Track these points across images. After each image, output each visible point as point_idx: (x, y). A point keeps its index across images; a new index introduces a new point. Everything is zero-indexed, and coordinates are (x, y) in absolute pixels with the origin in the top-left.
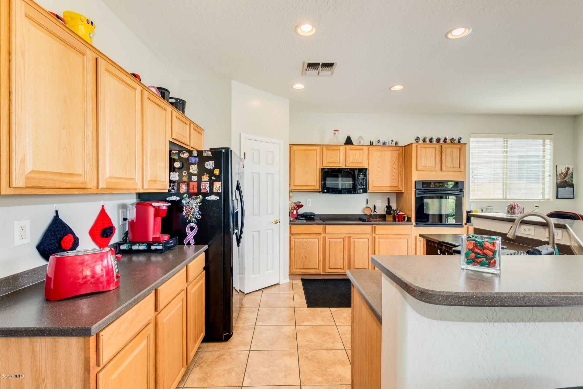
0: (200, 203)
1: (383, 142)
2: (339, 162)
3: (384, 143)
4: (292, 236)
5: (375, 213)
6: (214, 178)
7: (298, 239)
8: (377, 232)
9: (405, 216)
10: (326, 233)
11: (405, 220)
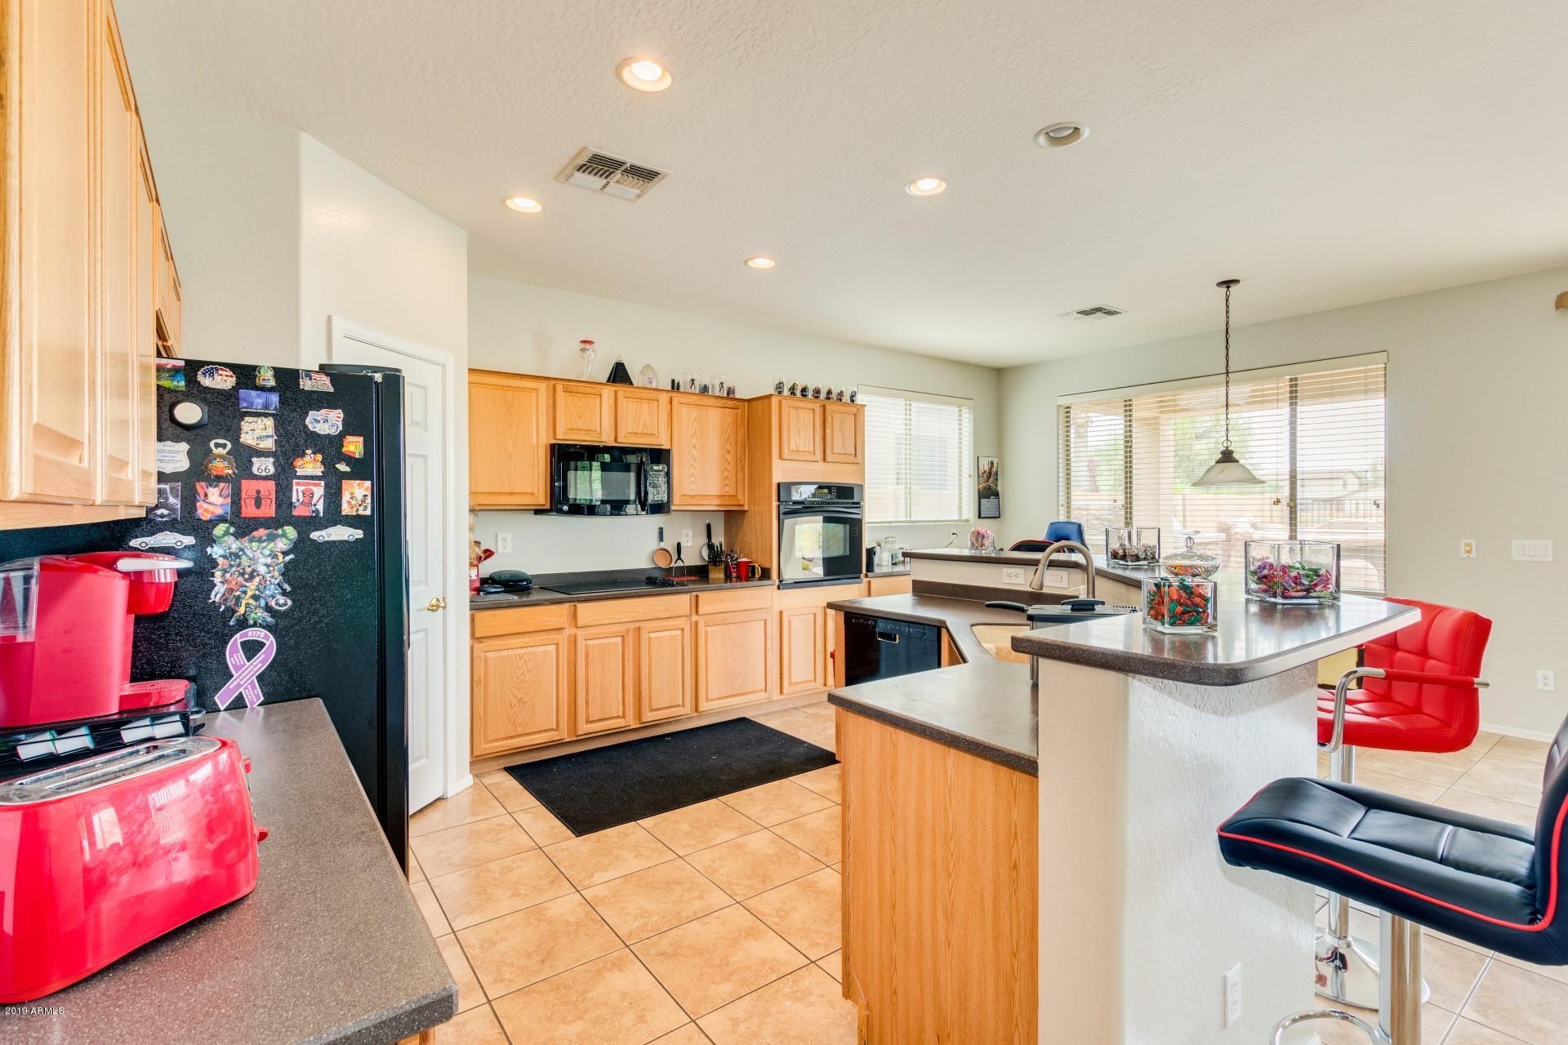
0: (285, 554)
1: (700, 386)
2: (598, 429)
3: (705, 389)
4: (478, 646)
5: (680, 564)
6: (343, 467)
7: (494, 653)
8: (701, 611)
9: (757, 565)
10: (579, 626)
11: (757, 576)
